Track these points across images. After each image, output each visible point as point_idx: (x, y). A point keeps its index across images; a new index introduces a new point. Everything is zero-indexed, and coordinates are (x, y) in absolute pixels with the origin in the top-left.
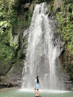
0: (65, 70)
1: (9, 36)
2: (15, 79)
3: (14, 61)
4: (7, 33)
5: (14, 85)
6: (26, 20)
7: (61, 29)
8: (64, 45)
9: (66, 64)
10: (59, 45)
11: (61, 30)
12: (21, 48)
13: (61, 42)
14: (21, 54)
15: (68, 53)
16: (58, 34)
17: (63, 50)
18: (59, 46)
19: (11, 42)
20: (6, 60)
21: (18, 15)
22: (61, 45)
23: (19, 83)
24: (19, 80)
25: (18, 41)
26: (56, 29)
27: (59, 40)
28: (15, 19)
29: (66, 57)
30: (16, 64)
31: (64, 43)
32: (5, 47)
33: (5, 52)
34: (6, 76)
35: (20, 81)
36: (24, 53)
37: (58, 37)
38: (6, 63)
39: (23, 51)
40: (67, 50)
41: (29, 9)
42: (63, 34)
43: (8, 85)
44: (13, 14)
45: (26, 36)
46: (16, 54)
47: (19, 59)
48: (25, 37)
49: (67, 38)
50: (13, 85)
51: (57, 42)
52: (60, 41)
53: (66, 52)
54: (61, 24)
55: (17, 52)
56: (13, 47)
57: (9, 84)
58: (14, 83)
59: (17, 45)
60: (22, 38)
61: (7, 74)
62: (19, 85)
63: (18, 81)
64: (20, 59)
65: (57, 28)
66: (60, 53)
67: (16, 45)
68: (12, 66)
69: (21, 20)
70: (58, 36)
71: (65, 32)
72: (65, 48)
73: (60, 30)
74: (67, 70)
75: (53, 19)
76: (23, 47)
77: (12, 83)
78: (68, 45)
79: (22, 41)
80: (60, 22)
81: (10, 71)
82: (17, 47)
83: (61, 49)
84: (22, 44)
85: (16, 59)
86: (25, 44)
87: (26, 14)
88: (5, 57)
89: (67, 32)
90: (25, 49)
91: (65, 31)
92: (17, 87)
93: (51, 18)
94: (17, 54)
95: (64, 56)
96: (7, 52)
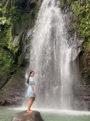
0: (84, 80)
1: (8, 37)
2: (12, 94)
3: (13, 71)
4: (6, 33)
5: (11, 103)
6: (32, 18)
7: (78, 22)
8: (83, 43)
9: (86, 70)
10: (76, 44)
11: (78, 24)
12: (23, 52)
13: (78, 40)
14: (22, 60)
15: (88, 54)
16: (73, 30)
17: (81, 51)
18: (75, 46)
19: (10, 44)
20: (3, 68)
21: (22, 13)
22: (77, 44)
23: (18, 100)
24: (18, 96)
25: (18, 41)
26: (71, 24)
27: (75, 38)
28: (18, 17)
29: (85, 61)
30: (15, 75)
31: (82, 41)
32: (3, 52)
33: (2, 58)
34: (1, 90)
35: (19, 98)
36: (26, 58)
37: (74, 35)
38: (2, 73)
39: (26, 56)
40: (87, 51)
41: (36, 4)
42: (80, 29)
43: (2, 102)
44: (16, 12)
45: (30, 36)
46: (16, 60)
47: (19, 67)
48: (29, 38)
49: (87, 33)
50: (9, 103)
51: (72, 41)
52: (77, 38)
53: (85, 54)
54: (79, 16)
55: (18, 58)
56: (12, 50)
57: (4, 102)
58: (11, 100)
59: (18, 47)
60: (25, 38)
61: (3, 88)
62: (18, 103)
63: (17, 98)
64: (22, 67)
65: (73, 22)
66: (77, 56)
67: (16, 47)
68: (11, 77)
69: (26, 19)
70: (74, 33)
71: (83, 26)
72: (84, 48)
73: (76, 23)
74: (88, 79)
75: (66, 13)
76: (25, 51)
77: (9, 100)
78: (88, 44)
79: (24, 43)
80: (77, 12)
81: (7, 84)
82: (17, 50)
83: (78, 50)
84: (24, 46)
85: (15, 67)
86: (29, 47)
87: (32, 11)
88: (2, 66)
89: (86, 24)
90: (28, 54)
91: (83, 23)
92: (15, 105)
93: (64, 12)
94: (18, 60)
95: (82, 59)
96: (4, 58)
